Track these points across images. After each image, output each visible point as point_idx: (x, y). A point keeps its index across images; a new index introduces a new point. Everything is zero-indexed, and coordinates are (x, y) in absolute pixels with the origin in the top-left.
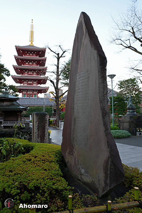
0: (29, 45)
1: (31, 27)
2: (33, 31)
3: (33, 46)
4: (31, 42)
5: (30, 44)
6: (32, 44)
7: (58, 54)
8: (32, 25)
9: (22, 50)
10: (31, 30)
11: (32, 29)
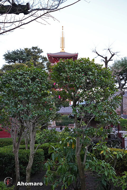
0: (60, 52)
1: (62, 34)
2: (63, 37)
3: (64, 52)
4: (62, 49)
5: (62, 50)
6: (63, 50)
7: (106, 58)
8: (63, 32)
9: (53, 57)
10: (62, 37)
11: (63, 35)
